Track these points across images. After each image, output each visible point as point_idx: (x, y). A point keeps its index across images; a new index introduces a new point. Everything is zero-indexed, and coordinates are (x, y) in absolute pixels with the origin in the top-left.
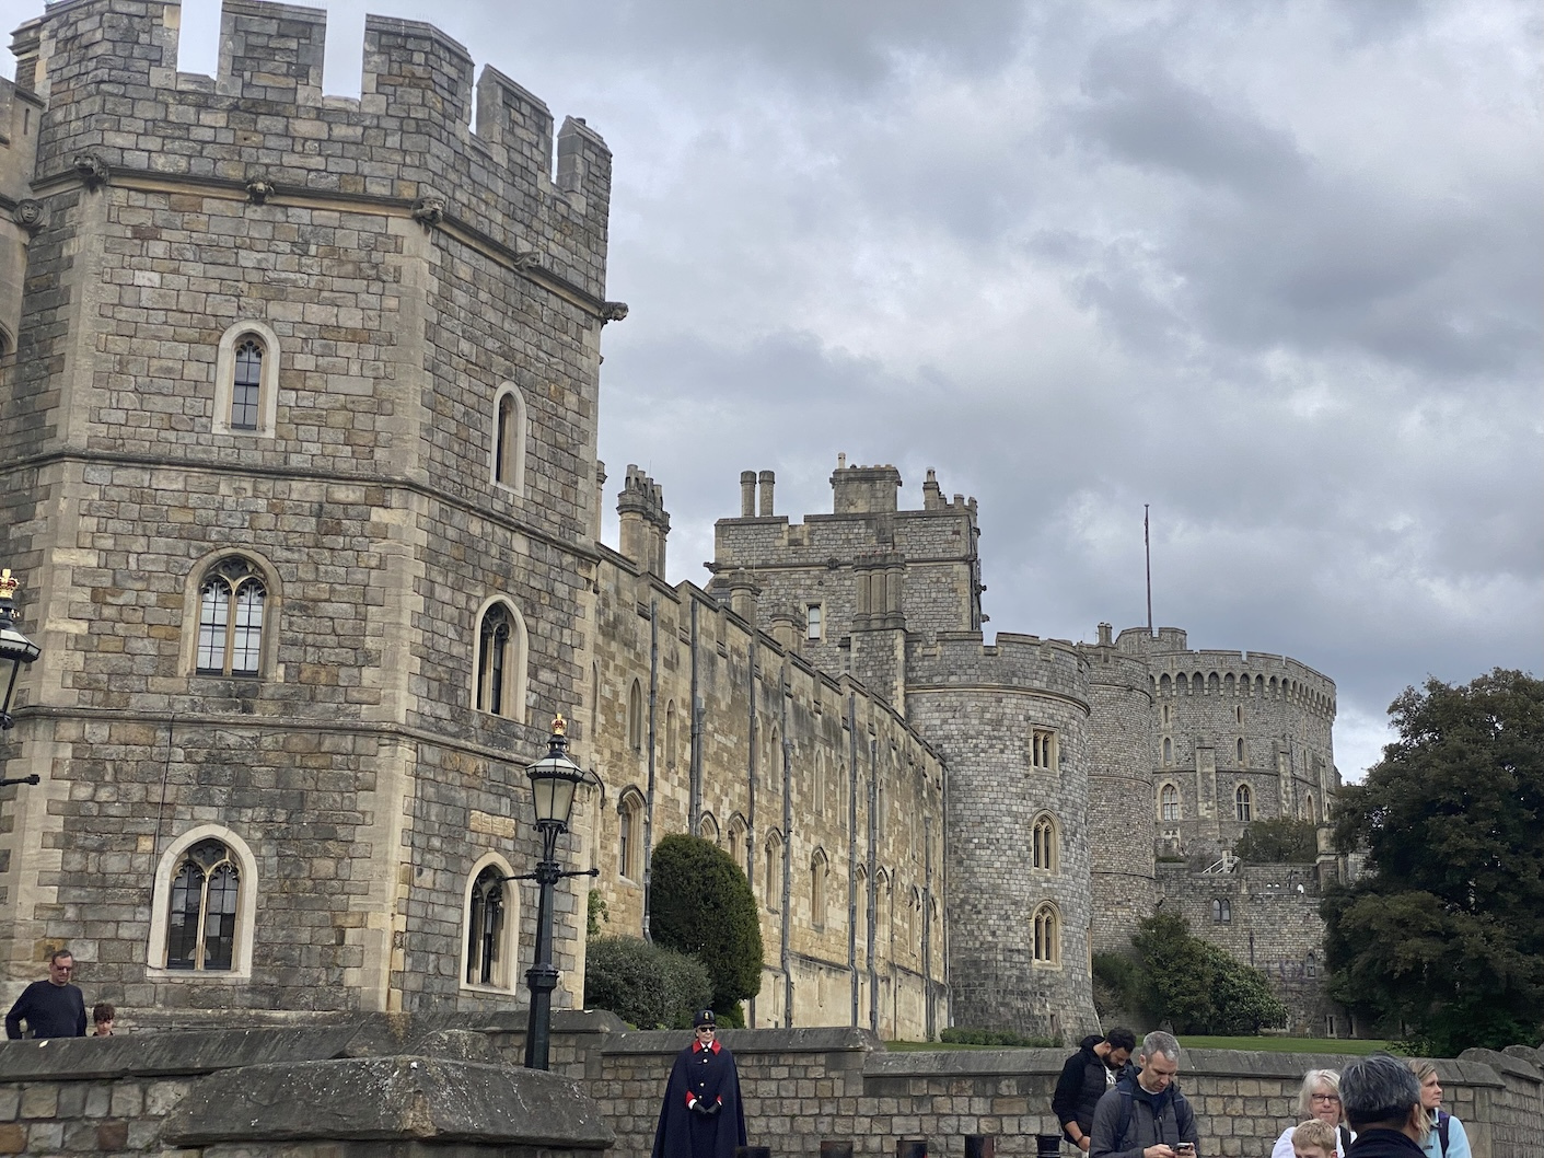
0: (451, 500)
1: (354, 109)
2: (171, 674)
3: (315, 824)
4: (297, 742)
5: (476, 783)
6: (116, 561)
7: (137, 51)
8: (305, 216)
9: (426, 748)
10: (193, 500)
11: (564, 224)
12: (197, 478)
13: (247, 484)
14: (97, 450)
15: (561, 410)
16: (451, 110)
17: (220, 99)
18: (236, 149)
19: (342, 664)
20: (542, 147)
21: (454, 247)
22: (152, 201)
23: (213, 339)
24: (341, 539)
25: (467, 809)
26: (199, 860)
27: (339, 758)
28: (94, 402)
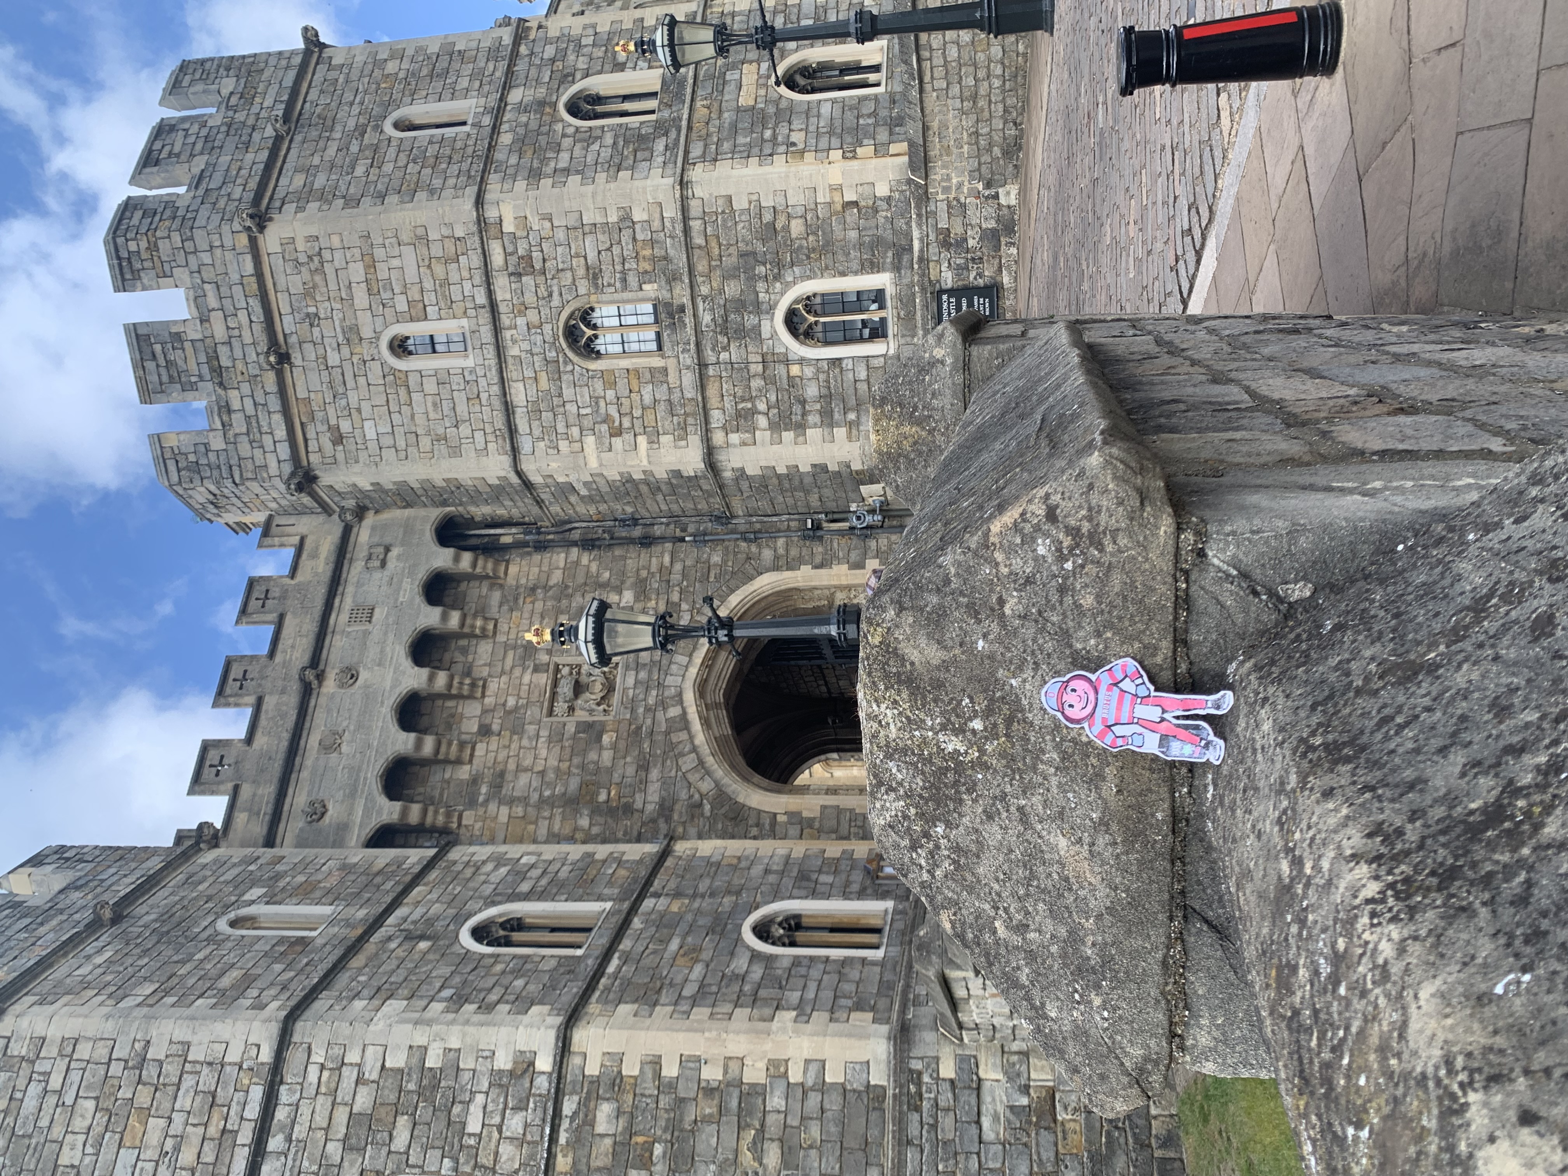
0: (485, 165)
1: (191, 292)
2: (665, 371)
3: (764, 241)
4: (701, 266)
5: (716, 105)
6: (587, 423)
7: (203, 461)
8: (288, 320)
9: (691, 155)
10: (528, 373)
11: (247, 96)
12: (512, 372)
13: (507, 334)
14: (508, 447)
15: (402, 75)
16: (168, 213)
17: (218, 397)
18: (253, 379)
19: (634, 239)
20: (186, 126)
21: (280, 193)
22: (311, 434)
23: (402, 376)
24: (534, 254)
25: (738, 109)
26: (803, 328)
27: (709, 229)
28: (473, 454)
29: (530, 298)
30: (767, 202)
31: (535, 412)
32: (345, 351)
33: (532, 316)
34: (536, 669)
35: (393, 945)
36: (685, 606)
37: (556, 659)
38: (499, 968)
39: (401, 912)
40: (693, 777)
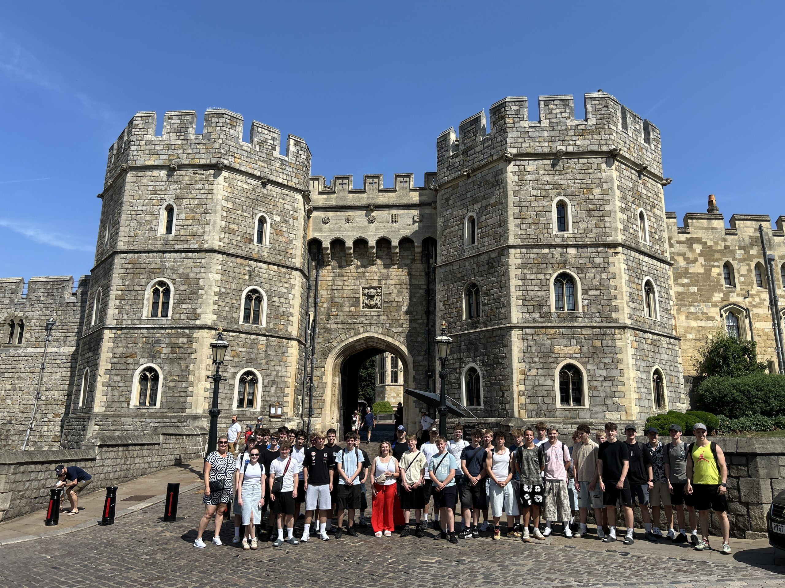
0: (531, 245)
3: (494, 359)
5: (556, 336)
8: (480, 175)
9: (527, 330)
10: (461, 270)
11: (583, 132)
15: (591, 197)
16: (517, 120)
19: (497, 308)
21: (523, 163)
23: (463, 222)
24: (494, 269)
25: (552, 346)
29: (482, 268)
30: (505, 361)
31: (451, 272)
32: (470, 199)
33: (476, 270)
34: (379, 281)
35: (247, 268)
36: (401, 330)
37: (383, 287)
38: (235, 302)
39: (264, 266)
40: (338, 339)
